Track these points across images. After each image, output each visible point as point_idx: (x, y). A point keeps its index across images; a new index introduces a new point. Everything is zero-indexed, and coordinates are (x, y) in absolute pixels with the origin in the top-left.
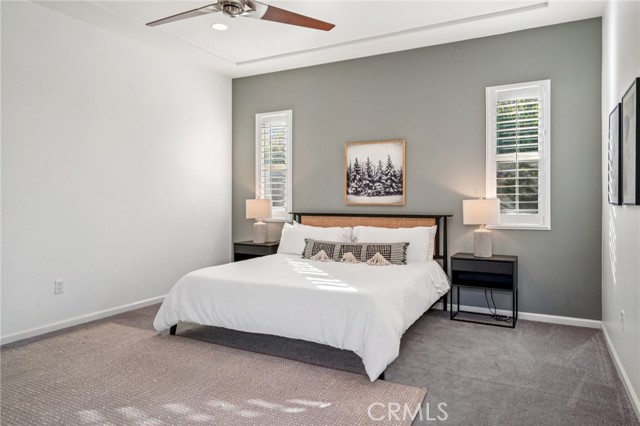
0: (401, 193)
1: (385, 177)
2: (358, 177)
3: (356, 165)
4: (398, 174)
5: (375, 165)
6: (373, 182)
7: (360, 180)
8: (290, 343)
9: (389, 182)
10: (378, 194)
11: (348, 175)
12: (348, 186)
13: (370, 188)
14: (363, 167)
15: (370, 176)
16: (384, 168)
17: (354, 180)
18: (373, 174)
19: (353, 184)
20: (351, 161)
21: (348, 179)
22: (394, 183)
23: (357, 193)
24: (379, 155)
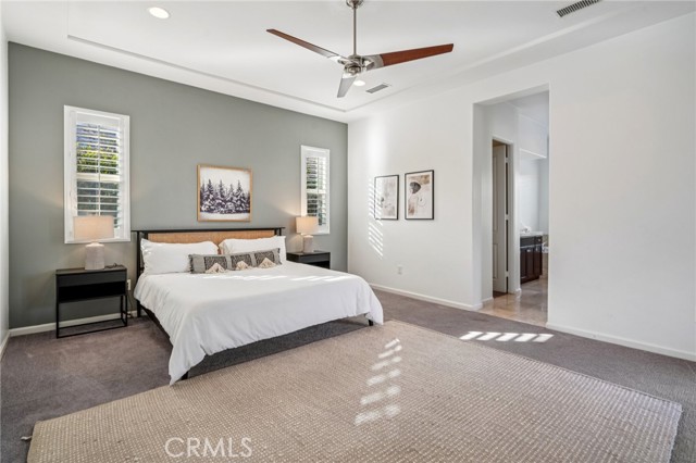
0: (249, 211)
1: (235, 198)
2: (211, 196)
3: (210, 186)
4: (246, 196)
5: (227, 188)
6: (226, 202)
7: (213, 199)
8: (312, 331)
9: (239, 203)
10: (230, 212)
11: (201, 194)
12: (202, 204)
13: (223, 206)
14: (216, 188)
15: (222, 196)
16: (235, 191)
17: (207, 199)
18: (225, 195)
19: (207, 203)
20: (204, 181)
21: (202, 197)
22: (244, 204)
23: (210, 211)
24: (230, 180)
